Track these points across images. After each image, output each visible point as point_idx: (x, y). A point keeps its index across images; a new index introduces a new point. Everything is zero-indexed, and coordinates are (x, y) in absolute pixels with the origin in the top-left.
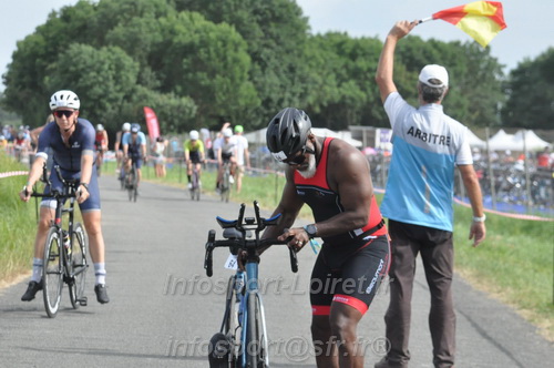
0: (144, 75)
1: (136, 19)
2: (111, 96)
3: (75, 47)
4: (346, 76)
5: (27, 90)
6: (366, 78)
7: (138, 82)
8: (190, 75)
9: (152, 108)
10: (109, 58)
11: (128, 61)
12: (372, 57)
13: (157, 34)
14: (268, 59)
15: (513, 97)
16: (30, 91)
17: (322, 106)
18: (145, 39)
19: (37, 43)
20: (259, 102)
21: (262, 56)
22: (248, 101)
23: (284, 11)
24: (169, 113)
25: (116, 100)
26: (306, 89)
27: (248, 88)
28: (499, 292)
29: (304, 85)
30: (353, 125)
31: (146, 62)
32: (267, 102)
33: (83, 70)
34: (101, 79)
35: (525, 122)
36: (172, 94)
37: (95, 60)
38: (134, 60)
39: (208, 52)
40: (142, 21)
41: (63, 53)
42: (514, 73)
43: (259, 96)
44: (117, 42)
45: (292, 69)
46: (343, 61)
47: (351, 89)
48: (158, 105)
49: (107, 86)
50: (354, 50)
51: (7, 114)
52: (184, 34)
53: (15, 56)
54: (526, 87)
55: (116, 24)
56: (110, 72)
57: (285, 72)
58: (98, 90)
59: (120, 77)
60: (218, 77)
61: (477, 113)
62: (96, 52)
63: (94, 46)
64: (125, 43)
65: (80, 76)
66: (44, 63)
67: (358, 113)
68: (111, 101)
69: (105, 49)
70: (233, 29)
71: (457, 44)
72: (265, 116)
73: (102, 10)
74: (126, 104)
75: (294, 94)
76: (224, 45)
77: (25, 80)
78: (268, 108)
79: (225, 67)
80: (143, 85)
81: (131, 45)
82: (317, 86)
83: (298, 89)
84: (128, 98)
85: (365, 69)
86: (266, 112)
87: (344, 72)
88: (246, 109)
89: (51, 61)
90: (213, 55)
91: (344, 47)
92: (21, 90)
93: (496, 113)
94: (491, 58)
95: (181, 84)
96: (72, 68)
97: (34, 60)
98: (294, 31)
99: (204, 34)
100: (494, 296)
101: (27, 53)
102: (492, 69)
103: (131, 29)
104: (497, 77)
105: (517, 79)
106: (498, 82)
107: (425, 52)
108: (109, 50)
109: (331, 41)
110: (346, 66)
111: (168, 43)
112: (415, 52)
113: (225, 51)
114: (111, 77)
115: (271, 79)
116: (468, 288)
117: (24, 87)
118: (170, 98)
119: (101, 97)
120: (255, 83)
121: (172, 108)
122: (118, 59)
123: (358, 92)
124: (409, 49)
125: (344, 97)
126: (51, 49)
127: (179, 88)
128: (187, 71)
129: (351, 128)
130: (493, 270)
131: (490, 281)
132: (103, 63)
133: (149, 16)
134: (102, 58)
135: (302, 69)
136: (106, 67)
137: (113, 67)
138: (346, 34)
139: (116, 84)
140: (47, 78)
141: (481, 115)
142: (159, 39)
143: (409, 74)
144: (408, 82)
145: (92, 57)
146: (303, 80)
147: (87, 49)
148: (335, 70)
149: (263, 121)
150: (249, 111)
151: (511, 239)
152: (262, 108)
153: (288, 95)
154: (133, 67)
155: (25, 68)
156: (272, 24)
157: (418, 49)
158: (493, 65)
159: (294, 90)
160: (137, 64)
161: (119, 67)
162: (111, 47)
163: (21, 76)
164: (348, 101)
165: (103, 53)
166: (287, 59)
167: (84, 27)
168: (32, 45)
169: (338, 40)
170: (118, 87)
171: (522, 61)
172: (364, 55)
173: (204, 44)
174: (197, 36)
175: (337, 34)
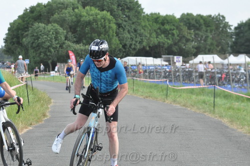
0: (68, 36)
1: (64, 11)
2: (54, 46)
3: (36, 24)
4: (160, 33)
5: (16, 45)
6: (169, 34)
7: (65, 40)
8: (89, 35)
9: (72, 51)
10: (52, 29)
11: (61, 30)
12: (172, 24)
13: (73, 17)
14: (125, 26)
15: (236, 39)
16: (17, 45)
17: (149, 47)
18: (69, 20)
19: (19, 23)
20: (121, 46)
21: (122, 25)
22: (116, 46)
23: (131, 4)
24: (80, 53)
25: (56, 48)
26: (142, 39)
27: (116, 40)
28: (242, 128)
29: (141, 38)
30: (164, 55)
31: (69, 30)
32: (124, 46)
33: (40, 35)
34: (49, 39)
35: (242, 51)
36: (82, 44)
37: (46, 30)
38: (63, 29)
39: (97, 24)
40: (66, 11)
41: (31, 27)
42: (236, 28)
43: (121, 43)
44: (55, 21)
45: (135, 31)
46: (158, 26)
47: (162, 39)
48: (75, 49)
49: (52, 42)
50: (163, 20)
51: (6, 56)
52: (86, 17)
53: (9, 29)
54: (242, 35)
55: (55, 14)
56: (53, 35)
57: (132, 32)
58: (48, 44)
59: (58, 37)
60: (102, 35)
61: (220, 47)
62: (46, 27)
63: (45, 24)
64: (59, 21)
65: (39, 38)
66: (23, 33)
67: (166, 49)
68: (53, 48)
69: (50, 25)
70: (109, 14)
71: (210, 16)
72: (124, 52)
73: (48, 7)
74: (60, 50)
75: (136, 42)
76: (105, 21)
77: (14, 40)
78: (125, 48)
79: (105, 30)
80: (68, 40)
81: (62, 23)
82: (147, 38)
83: (138, 39)
84: (61, 47)
85: (169, 29)
86: (124, 50)
87: (159, 31)
88: (115, 50)
89: (26, 31)
90: (100, 26)
91: (158, 19)
92: (12, 45)
93: (228, 47)
94: (226, 22)
95: (85, 39)
96: (35, 34)
97: (18, 31)
98: (137, 14)
99: (95, 16)
100: (240, 130)
101: (15, 28)
102: (226, 27)
103: (62, 15)
104: (229, 30)
105: (237, 31)
106: (229, 33)
107: (196, 21)
108: (52, 25)
109: (152, 17)
110: (159, 28)
111: (79, 21)
112: (191, 20)
113: (105, 24)
114: (54, 37)
115: (127, 35)
116: (227, 127)
117: (14, 44)
118: (81, 46)
119: (49, 47)
120: (119, 37)
121: (82, 50)
122: (57, 29)
123: (166, 40)
124: (188, 19)
125: (159, 42)
126: (26, 26)
127: (84, 41)
128: (88, 33)
129: (163, 56)
130: (237, 118)
131: (237, 124)
132: (49, 32)
133: (70, 9)
134: (49, 29)
135: (140, 30)
136: (51, 33)
137: (54, 33)
138: (159, 13)
139: (55, 41)
140: (24, 39)
141: (222, 48)
142: (75, 19)
143: (189, 31)
144: (189, 35)
145: (44, 28)
146: (141, 35)
147: (42, 25)
148: (155, 30)
149: (123, 54)
150: (116, 51)
151: (243, 104)
152: (122, 49)
153: (134, 42)
154: (63, 33)
155: (14, 35)
156: (127, 11)
157: (193, 19)
158: (227, 25)
159: (137, 40)
160: (65, 31)
161: (57, 33)
162: (53, 24)
163: (12, 39)
164: (162, 44)
165: (50, 27)
166: (133, 26)
167: (40, 15)
168: (17, 24)
169: (155, 17)
170: (57, 42)
171: (239, 23)
172: (168, 23)
173: (95, 21)
174: (92, 17)
175: (155, 14)
